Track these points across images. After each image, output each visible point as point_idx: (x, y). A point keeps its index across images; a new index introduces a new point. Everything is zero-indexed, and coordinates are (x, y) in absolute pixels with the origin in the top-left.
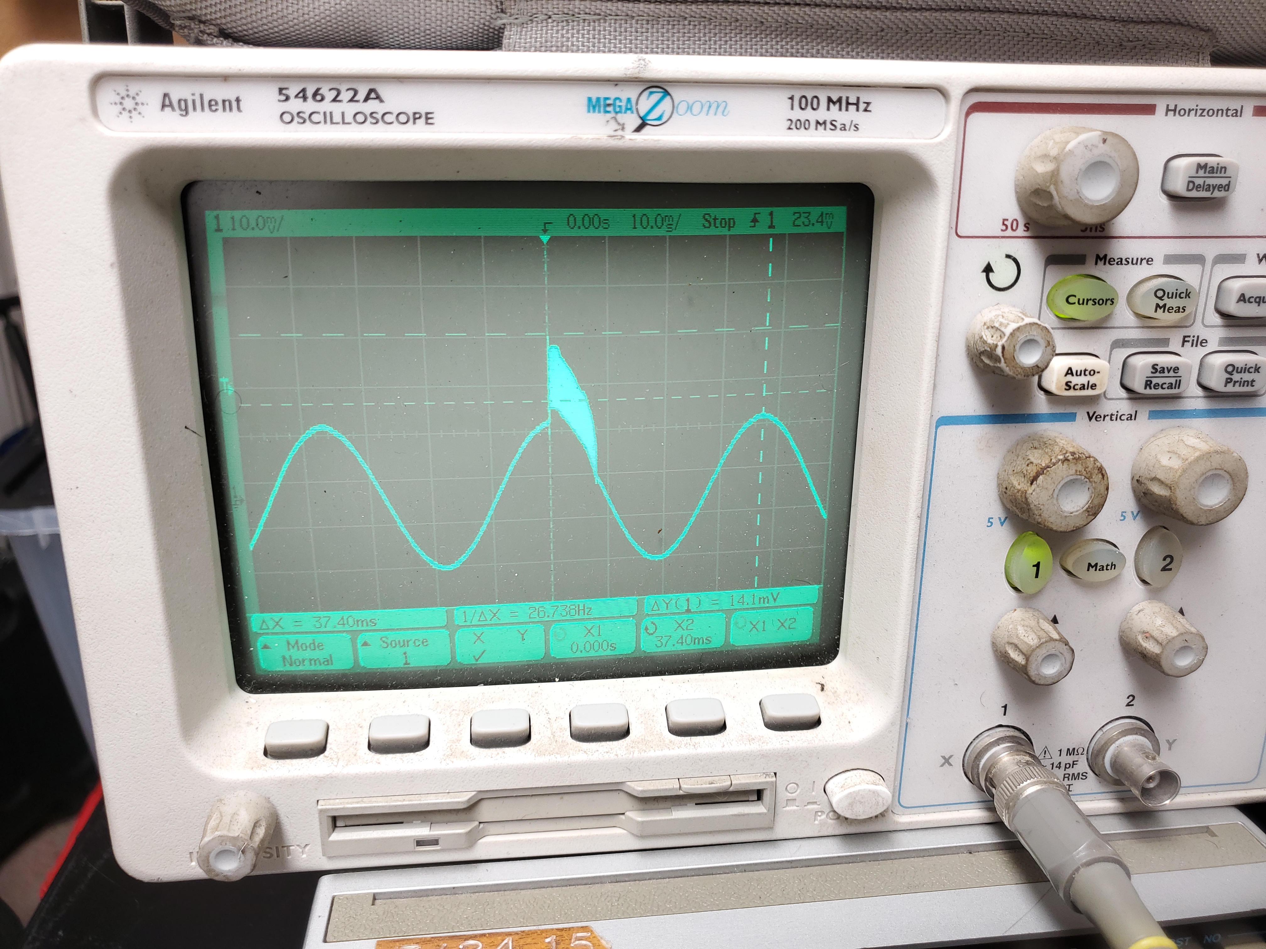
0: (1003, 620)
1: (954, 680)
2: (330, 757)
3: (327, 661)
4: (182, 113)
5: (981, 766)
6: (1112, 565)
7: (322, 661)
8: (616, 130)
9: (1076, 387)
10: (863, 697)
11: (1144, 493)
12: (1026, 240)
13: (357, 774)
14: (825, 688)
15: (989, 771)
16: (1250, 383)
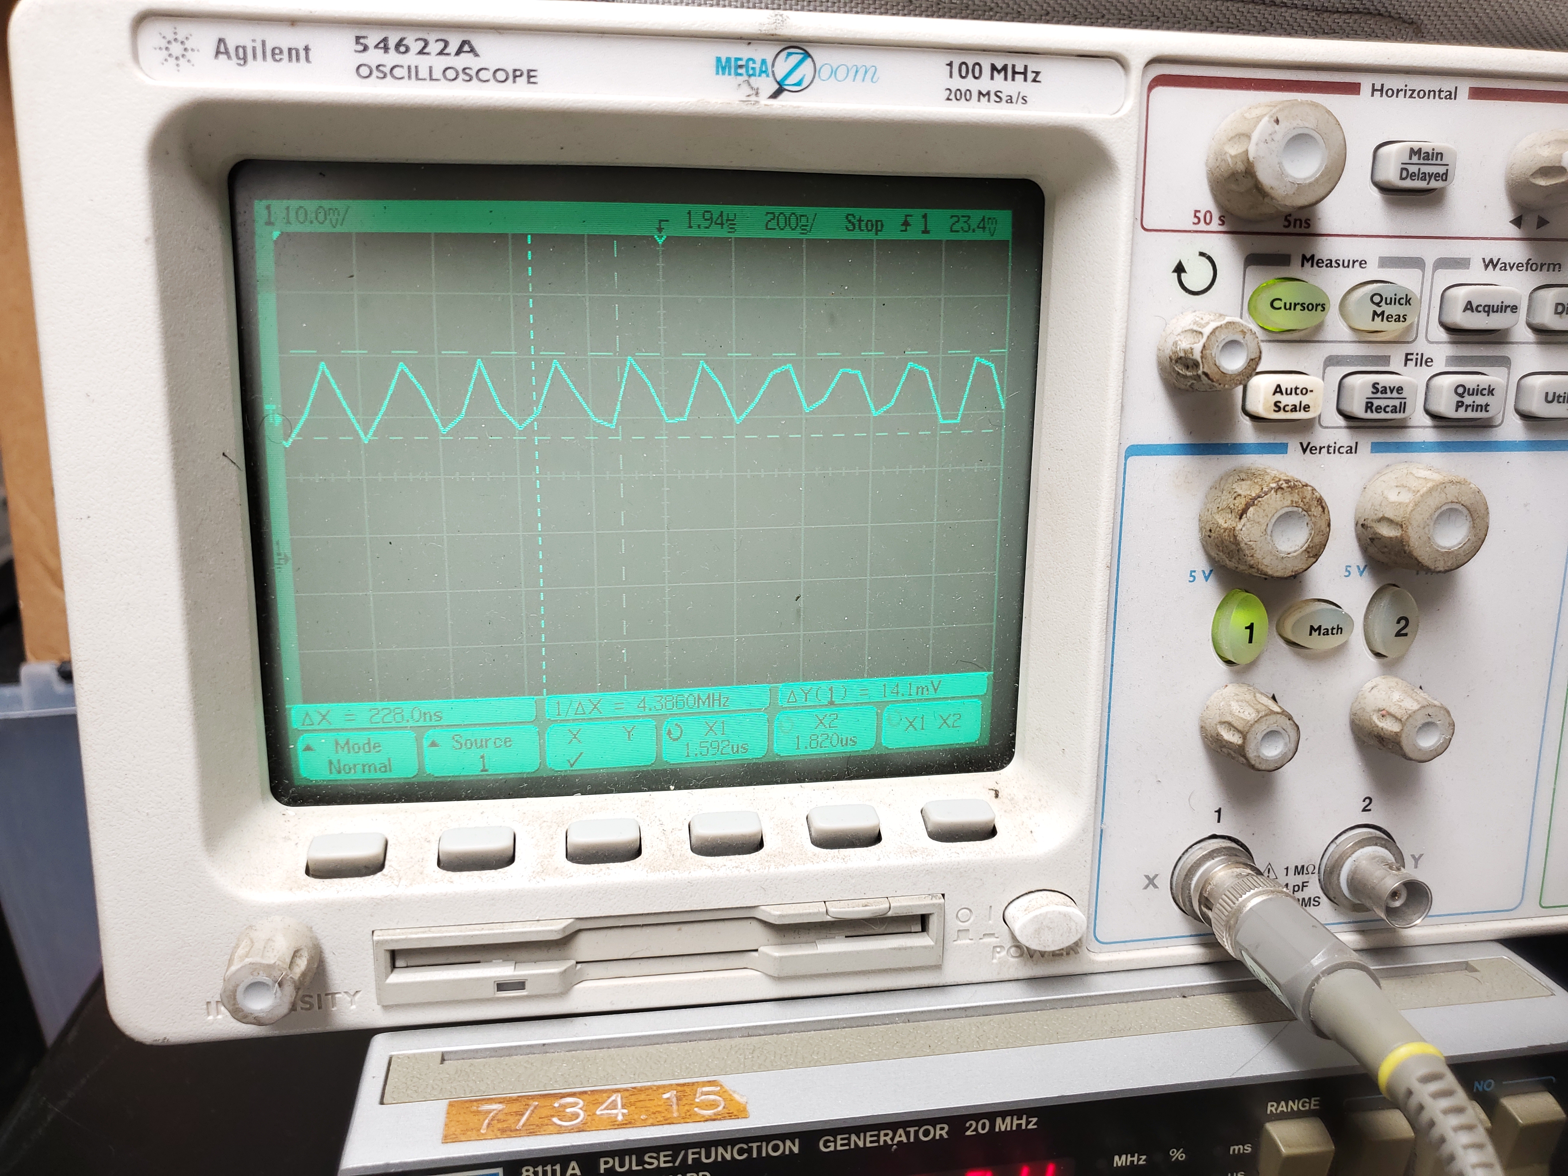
0: (1212, 698)
1: (1156, 776)
2: (389, 875)
3: (385, 767)
4: (239, 62)
5: (1193, 886)
6: (1338, 629)
7: (378, 766)
8: (749, 96)
9: (1287, 409)
10: (1047, 802)
11: (1370, 539)
12: (1222, 235)
13: (423, 895)
14: (1000, 795)
15: (1203, 888)
16: (1484, 408)
